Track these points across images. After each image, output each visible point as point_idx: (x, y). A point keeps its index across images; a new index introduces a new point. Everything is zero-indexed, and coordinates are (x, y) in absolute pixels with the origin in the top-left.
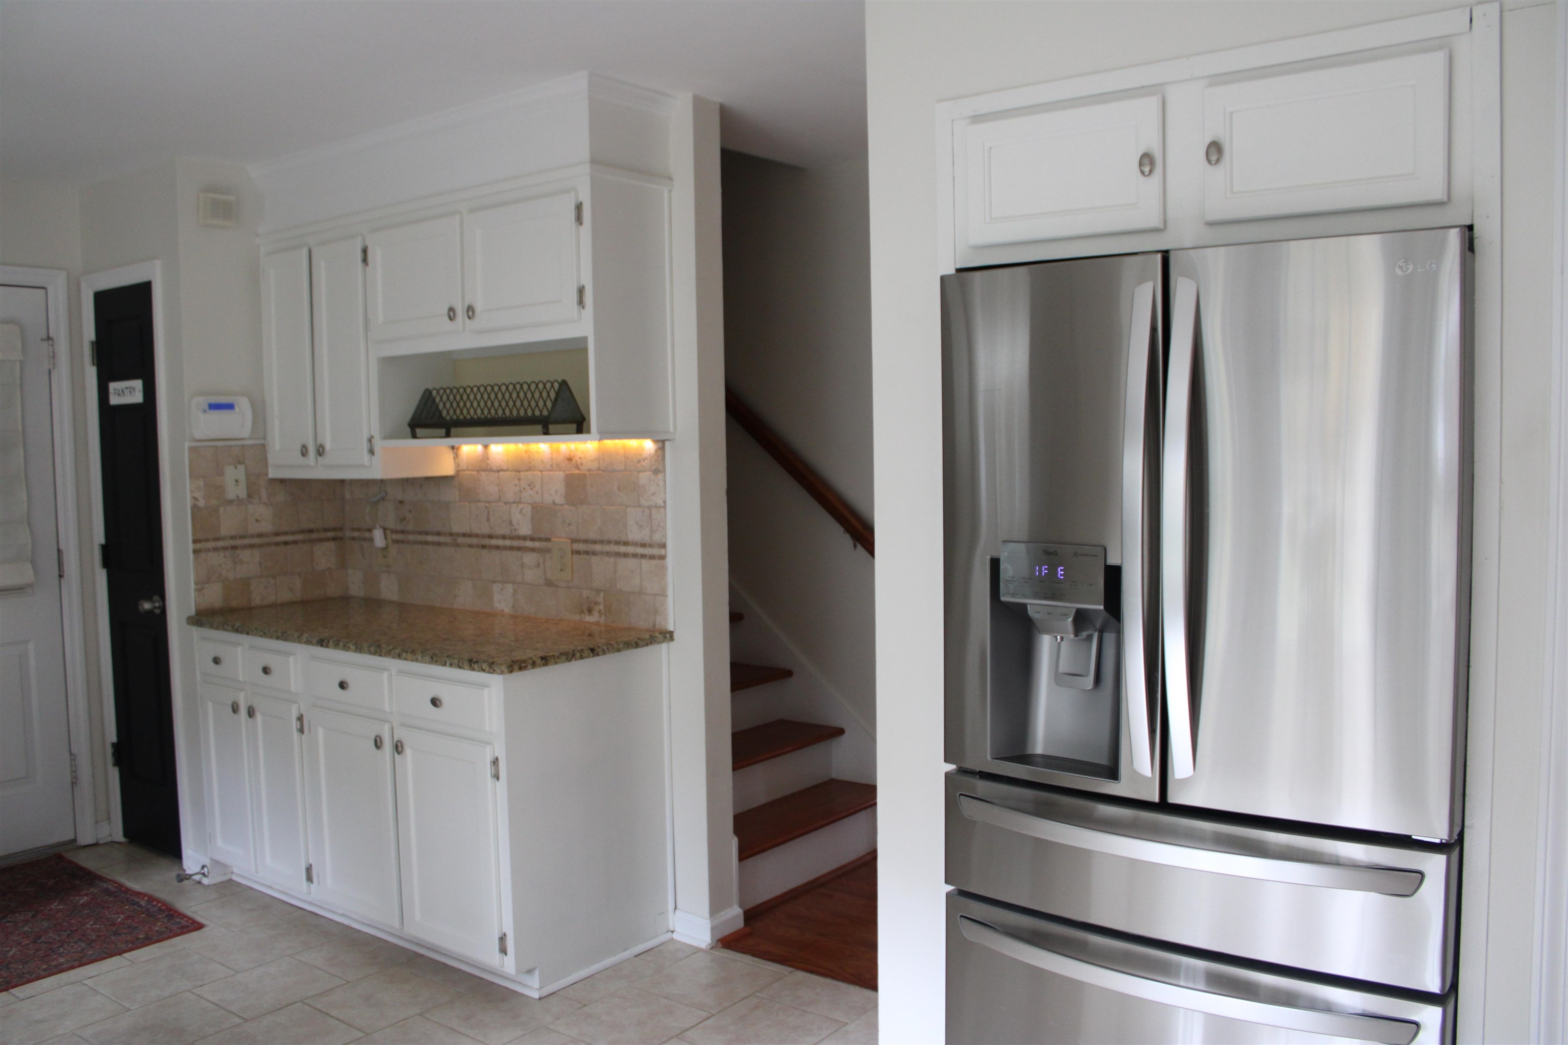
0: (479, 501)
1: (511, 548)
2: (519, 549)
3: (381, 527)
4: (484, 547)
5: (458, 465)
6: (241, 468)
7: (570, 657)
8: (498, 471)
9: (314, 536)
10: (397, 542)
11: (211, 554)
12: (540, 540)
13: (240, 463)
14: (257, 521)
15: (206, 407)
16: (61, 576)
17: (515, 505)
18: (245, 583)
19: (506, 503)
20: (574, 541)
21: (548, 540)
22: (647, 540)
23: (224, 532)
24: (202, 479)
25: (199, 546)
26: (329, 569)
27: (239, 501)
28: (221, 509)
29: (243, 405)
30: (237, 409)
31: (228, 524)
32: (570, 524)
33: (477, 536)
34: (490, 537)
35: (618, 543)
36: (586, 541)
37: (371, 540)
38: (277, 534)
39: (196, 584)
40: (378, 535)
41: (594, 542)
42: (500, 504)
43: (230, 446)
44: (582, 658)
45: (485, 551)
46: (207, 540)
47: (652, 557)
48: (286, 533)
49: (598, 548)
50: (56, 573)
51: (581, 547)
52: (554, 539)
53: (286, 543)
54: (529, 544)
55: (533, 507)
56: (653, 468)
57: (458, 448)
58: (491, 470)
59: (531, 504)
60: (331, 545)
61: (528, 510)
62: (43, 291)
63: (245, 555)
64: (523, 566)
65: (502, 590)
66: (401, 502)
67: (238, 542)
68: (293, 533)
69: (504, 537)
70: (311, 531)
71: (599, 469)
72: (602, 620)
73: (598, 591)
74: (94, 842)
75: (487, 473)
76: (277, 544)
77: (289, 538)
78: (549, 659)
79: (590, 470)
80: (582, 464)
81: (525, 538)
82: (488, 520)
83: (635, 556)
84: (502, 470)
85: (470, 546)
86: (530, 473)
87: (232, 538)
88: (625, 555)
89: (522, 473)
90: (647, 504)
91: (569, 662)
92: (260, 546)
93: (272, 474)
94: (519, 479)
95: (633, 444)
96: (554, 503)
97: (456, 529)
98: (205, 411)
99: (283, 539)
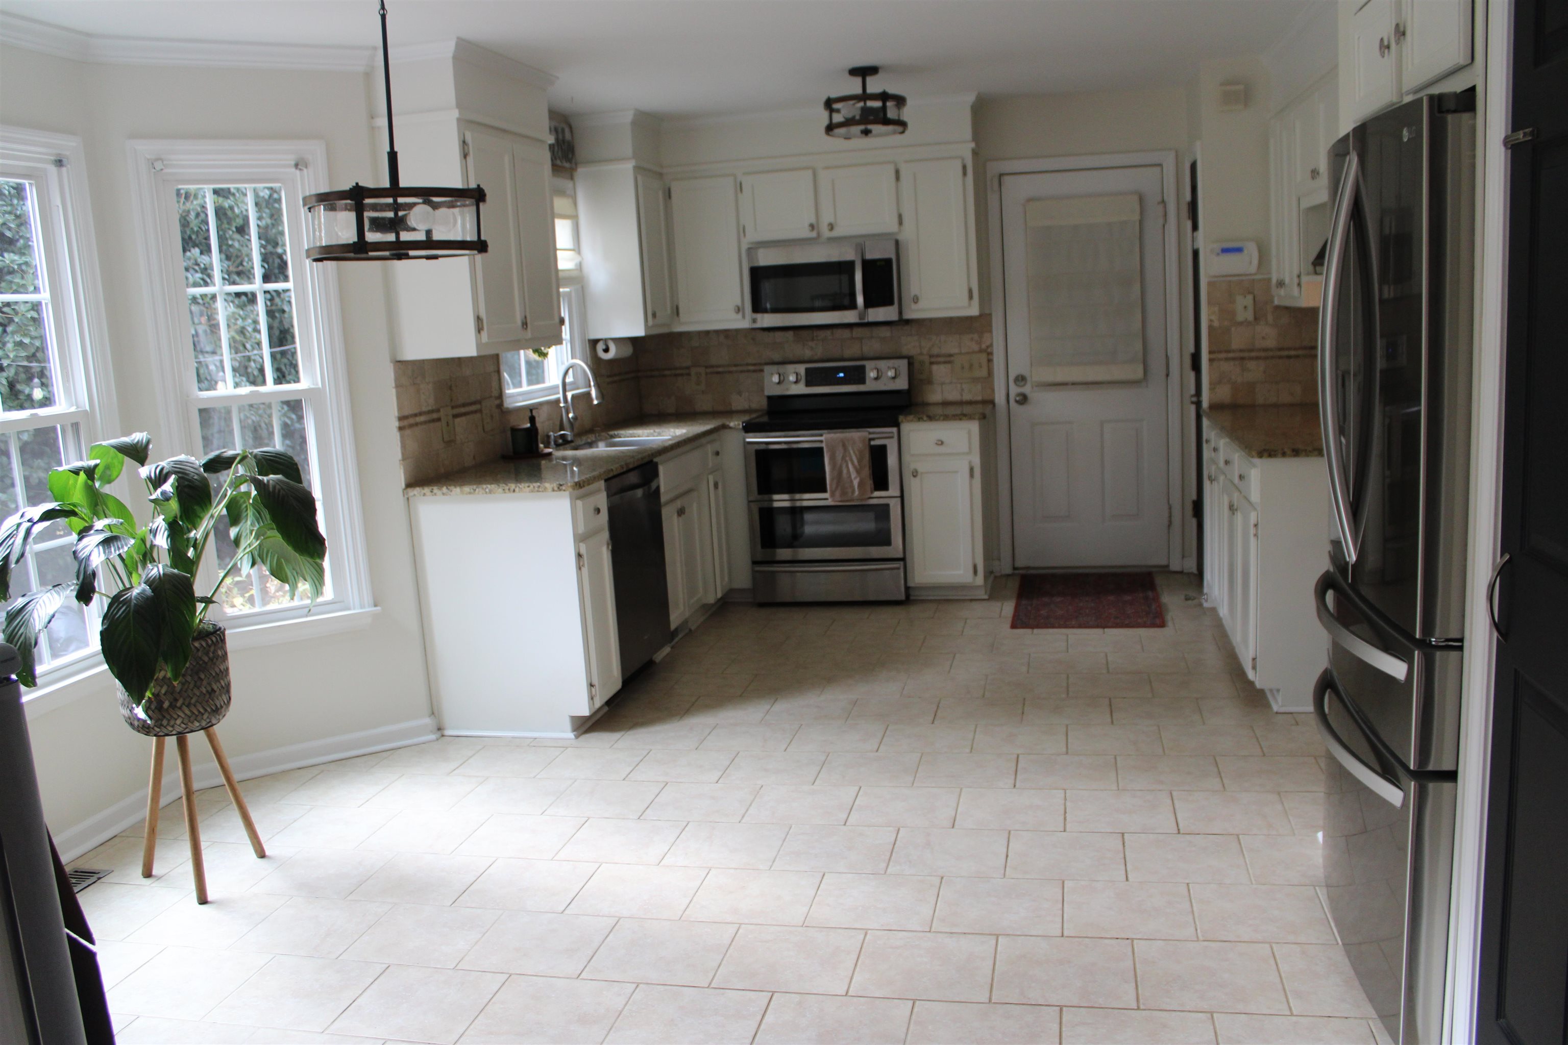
6: (1250, 297)
11: (1223, 362)
13: (1249, 293)
14: (1263, 338)
15: (1221, 251)
16: (1167, 375)
18: (1251, 386)
23: (1234, 346)
24: (1219, 306)
25: (1213, 356)
27: (1245, 323)
28: (1233, 329)
29: (1251, 250)
30: (1246, 252)
31: (1238, 340)
38: (1281, 349)
39: (1210, 384)
43: (1241, 280)
46: (1220, 352)
48: (1289, 349)
50: (1164, 373)
53: (1289, 357)
62: (1160, 168)
63: (1251, 365)
67: (1246, 354)
68: (1295, 349)
74: (1181, 569)
76: (1280, 357)
77: (1292, 353)
87: (1241, 351)
92: (1266, 358)
93: (1276, 302)
98: (1218, 254)
99: (1286, 353)
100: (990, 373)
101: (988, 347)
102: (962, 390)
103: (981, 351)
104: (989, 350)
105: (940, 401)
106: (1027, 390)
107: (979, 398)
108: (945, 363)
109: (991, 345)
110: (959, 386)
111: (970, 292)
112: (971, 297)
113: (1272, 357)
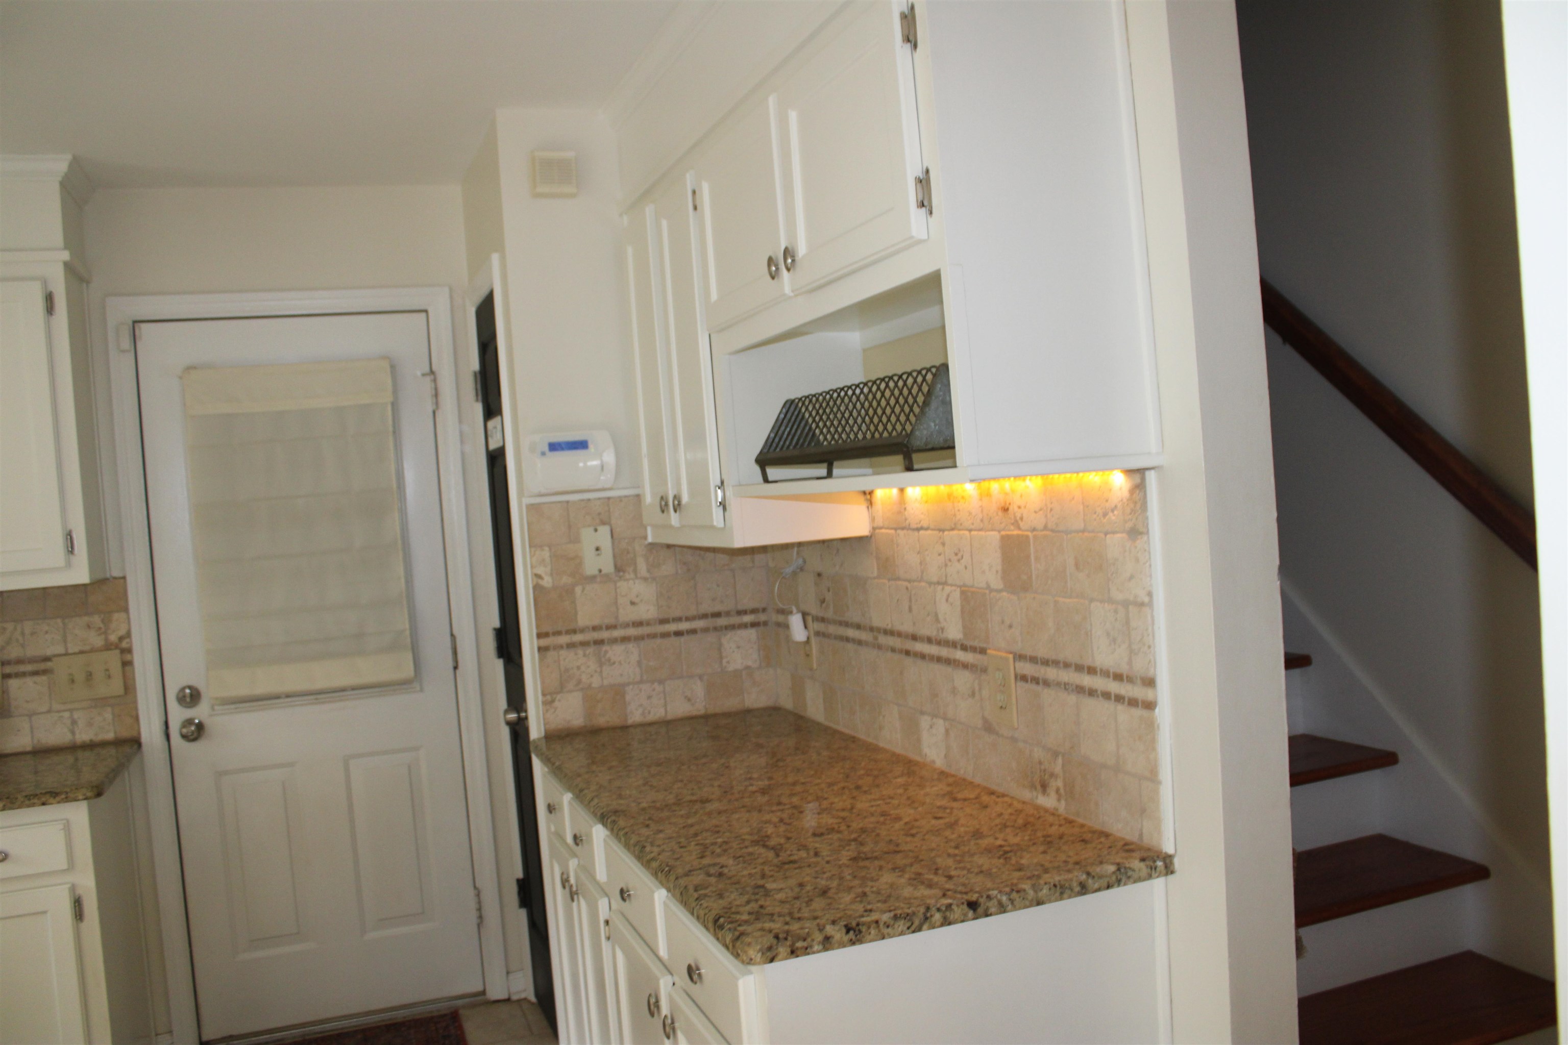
0: (898, 579)
1: (939, 660)
2: (948, 662)
3: (799, 611)
4: (907, 653)
5: (873, 519)
6: (604, 530)
7: (917, 923)
8: (918, 529)
9: (722, 621)
10: (817, 634)
11: (563, 653)
12: (974, 649)
13: (603, 523)
14: (633, 603)
15: (546, 449)
16: (456, 668)
17: (940, 587)
18: (618, 692)
19: (930, 584)
20: (1020, 657)
21: (983, 651)
22: (1124, 669)
23: (583, 620)
24: (547, 549)
25: (545, 642)
26: (748, 668)
27: (600, 577)
28: (578, 589)
29: (602, 443)
30: (592, 448)
31: (589, 609)
32: (1010, 626)
33: (899, 634)
34: (914, 638)
35: (1079, 668)
36: (1033, 660)
37: (789, 628)
38: (663, 621)
39: (544, 695)
40: (796, 621)
41: (1046, 663)
42: (923, 584)
43: (589, 500)
44: (946, 922)
45: (908, 661)
46: (558, 633)
47: (1133, 703)
48: (679, 619)
49: (1051, 673)
50: (450, 664)
51: (1027, 669)
52: (989, 651)
53: (678, 634)
54: (960, 655)
55: (963, 593)
56: (1129, 525)
57: (871, 493)
58: (907, 528)
59: (960, 587)
60: (752, 633)
61: (957, 595)
62: (423, 315)
63: (616, 652)
64: (954, 691)
65: (931, 727)
66: (819, 575)
67: (605, 635)
68: (689, 619)
69: (929, 640)
70: (717, 615)
71: (1045, 528)
72: (1062, 808)
73: (1056, 754)
74: (505, 996)
75: (905, 531)
76: (665, 635)
77: (684, 626)
78: (864, 929)
79: (1034, 530)
80: (1022, 519)
81: (953, 644)
82: (910, 610)
83: (1106, 695)
84: (922, 528)
85: (893, 650)
86: (955, 532)
87: (595, 628)
88: (1092, 693)
89: (946, 533)
90: (1120, 597)
91: (914, 932)
92: (639, 638)
93: (652, 538)
94: (943, 544)
95: (1093, 479)
96: (988, 586)
97: (877, 622)
98: (543, 454)
99: (673, 627)
100: (129, 688)
101: (121, 639)
102: (74, 722)
103: (108, 647)
104: (124, 644)
105: (29, 749)
106: (200, 713)
107: (110, 736)
108: (36, 673)
109: (128, 635)
110: (67, 715)
111: (69, 537)
112: (70, 549)
113: (653, 636)
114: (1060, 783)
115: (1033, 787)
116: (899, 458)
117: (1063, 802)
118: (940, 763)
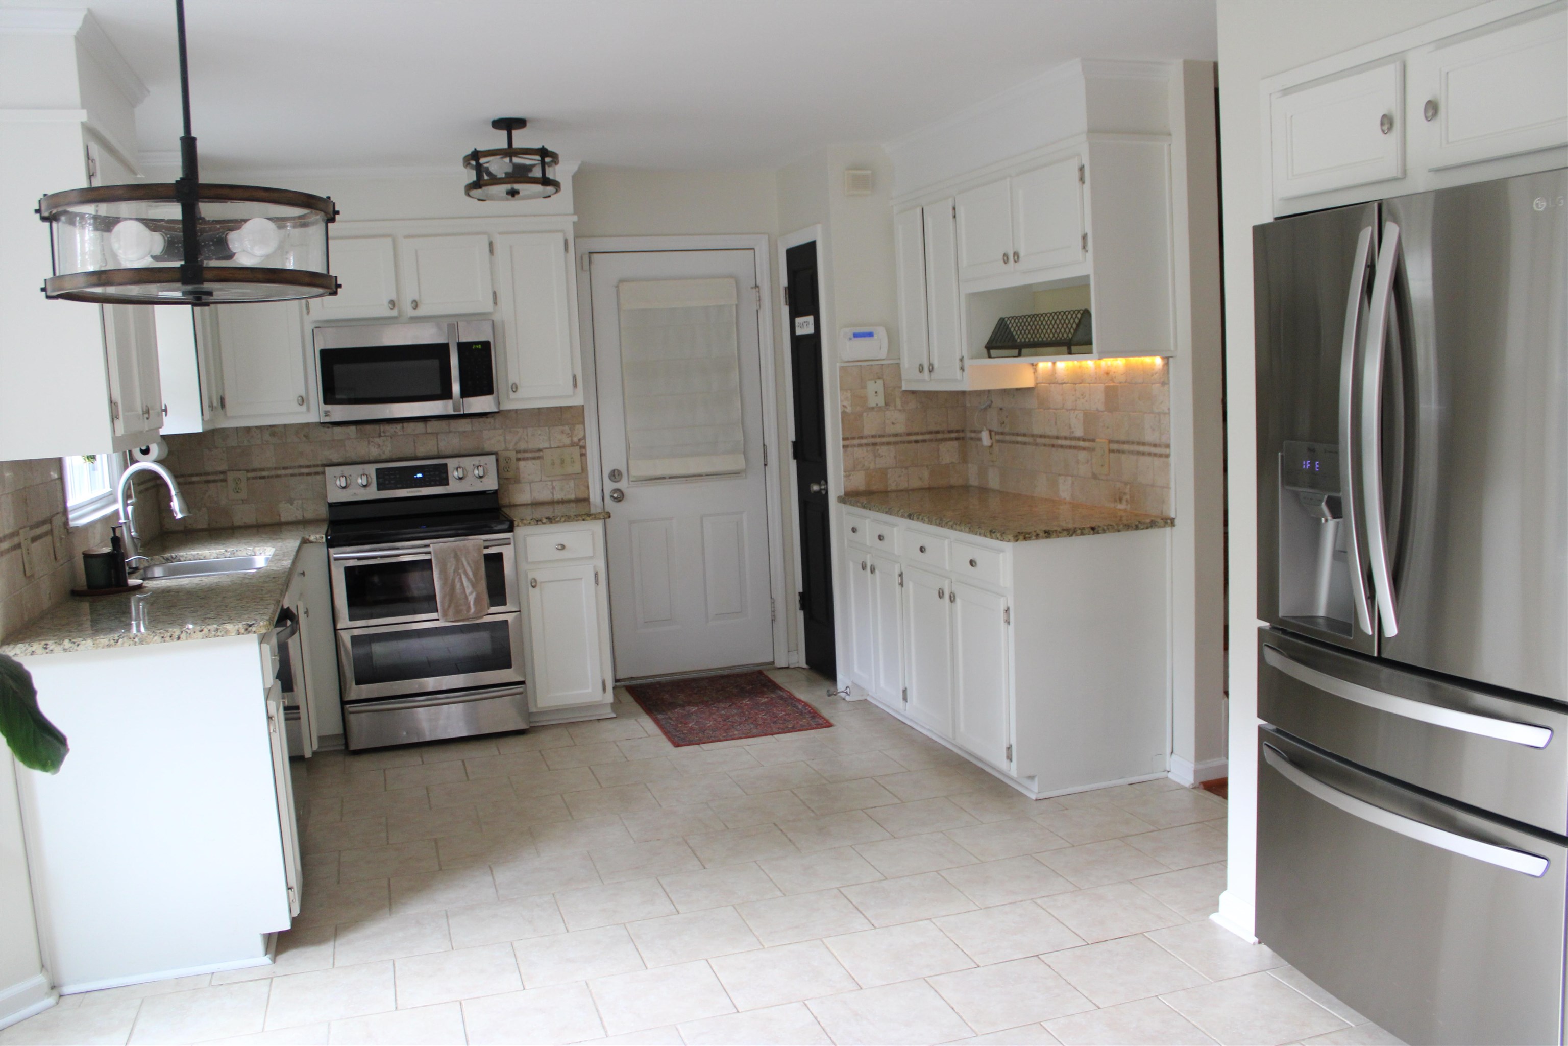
0: (1049, 408)
1: (1070, 447)
2: (1075, 448)
3: (987, 429)
4: (1053, 446)
5: (1036, 378)
6: (880, 382)
7: (1071, 533)
8: (1062, 383)
9: (940, 436)
10: (998, 441)
11: (856, 449)
12: (1089, 440)
13: (879, 378)
14: (893, 423)
15: (852, 336)
16: (765, 465)
17: (1073, 411)
18: (883, 472)
19: (1067, 410)
20: (1110, 442)
21: (1093, 440)
22: (1157, 442)
23: (866, 432)
24: (849, 391)
25: (847, 443)
26: (952, 463)
27: (877, 409)
28: (865, 414)
29: (881, 334)
30: (876, 336)
31: (870, 425)
32: (1108, 428)
33: (1049, 437)
34: (1057, 438)
35: (1139, 443)
36: (1118, 442)
37: (980, 439)
38: (909, 434)
39: (845, 472)
40: (985, 435)
41: (1124, 443)
42: (1063, 410)
43: (872, 365)
44: (1082, 534)
45: (1054, 449)
46: (853, 438)
47: (1161, 456)
48: (917, 434)
49: (1126, 447)
50: (762, 462)
51: (1115, 446)
52: (1097, 440)
53: (916, 442)
54: (1081, 444)
55: (1085, 414)
56: (1162, 380)
57: (1036, 365)
58: (1057, 383)
59: (1083, 411)
60: (955, 444)
61: (1081, 416)
62: (752, 251)
63: (883, 450)
64: (1078, 462)
65: (1065, 481)
66: (1001, 409)
67: (878, 440)
68: (922, 434)
69: (1066, 438)
70: (937, 432)
71: (1126, 382)
72: (1128, 507)
73: (1126, 484)
74: (787, 666)
75: (1055, 385)
76: (909, 442)
77: (920, 437)
78: (1051, 533)
79: (1120, 383)
80: (1115, 378)
81: (1078, 439)
82: (1056, 423)
83: (1150, 454)
84: (1064, 383)
85: (1045, 445)
86: (1082, 384)
87: (873, 436)
88: (1143, 454)
89: (1077, 385)
90: (1156, 410)
91: (1070, 536)
92: (896, 443)
93: (905, 387)
94: (1076, 390)
95: (1147, 360)
96: (1097, 410)
97: (1037, 430)
98: (850, 339)
99: (914, 438)
100: (584, 469)
101: (580, 440)
102: (553, 488)
103: (573, 445)
104: (581, 443)
105: (529, 502)
106: (623, 485)
107: (573, 497)
108: (534, 458)
109: (584, 438)
110: (549, 483)
111: (575, 378)
112: (575, 385)
113: (904, 442)
114: (1128, 497)
115: (1115, 501)
116: (1065, 349)
117: (1129, 505)
118: (1068, 498)
